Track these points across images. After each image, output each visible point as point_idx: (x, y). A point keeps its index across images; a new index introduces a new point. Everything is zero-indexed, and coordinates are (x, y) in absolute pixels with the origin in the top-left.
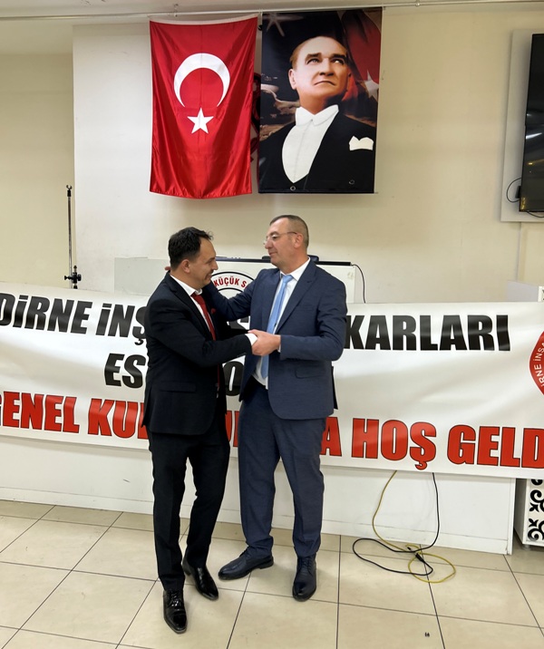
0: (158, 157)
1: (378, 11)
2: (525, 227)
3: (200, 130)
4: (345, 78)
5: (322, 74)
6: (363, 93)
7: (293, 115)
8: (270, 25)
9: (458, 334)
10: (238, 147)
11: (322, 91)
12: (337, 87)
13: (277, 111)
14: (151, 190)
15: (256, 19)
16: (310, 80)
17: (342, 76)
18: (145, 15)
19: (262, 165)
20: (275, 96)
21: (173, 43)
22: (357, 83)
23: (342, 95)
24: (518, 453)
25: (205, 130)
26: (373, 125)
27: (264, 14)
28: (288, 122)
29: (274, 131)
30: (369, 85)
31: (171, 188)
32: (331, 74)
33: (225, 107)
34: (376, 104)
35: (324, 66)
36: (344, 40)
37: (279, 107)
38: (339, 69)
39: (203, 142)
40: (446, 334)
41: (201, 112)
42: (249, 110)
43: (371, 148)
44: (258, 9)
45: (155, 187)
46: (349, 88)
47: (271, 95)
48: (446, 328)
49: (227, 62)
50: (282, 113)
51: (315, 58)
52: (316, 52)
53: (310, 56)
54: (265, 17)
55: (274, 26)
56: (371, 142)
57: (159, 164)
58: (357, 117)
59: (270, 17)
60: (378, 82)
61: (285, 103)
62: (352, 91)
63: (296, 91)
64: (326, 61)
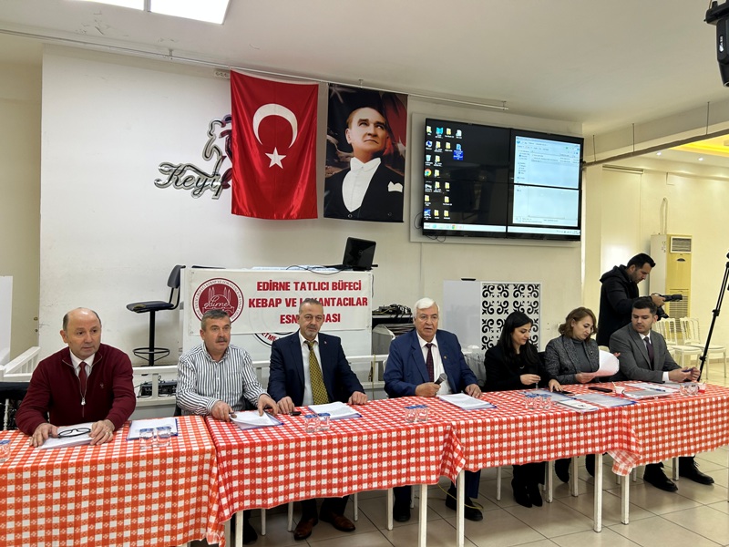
1: (406, 96)
3: (276, 165)
4: (385, 139)
5: (369, 134)
6: (396, 151)
8: (332, 93)
11: (370, 147)
12: (380, 145)
13: (338, 158)
14: (233, 212)
16: (361, 137)
17: (382, 139)
19: (327, 196)
20: (336, 147)
22: (393, 144)
23: (383, 152)
25: (281, 166)
26: (402, 175)
27: (331, 85)
29: (337, 172)
30: (400, 146)
32: (375, 136)
34: (404, 160)
35: (371, 129)
37: (339, 155)
38: (381, 133)
41: (275, 150)
43: (401, 191)
45: (236, 210)
46: (388, 146)
49: (295, 113)
50: (341, 160)
51: (364, 122)
52: (365, 118)
53: (361, 120)
55: (335, 95)
56: (401, 187)
59: (334, 90)
60: (405, 145)
61: (343, 154)
62: (390, 149)
63: (350, 145)
64: (372, 126)
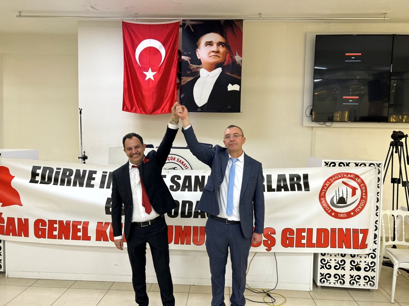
0: (127, 92)
1: (241, 21)
2: (315, 129)
3: (150, 79)
4: (225, 54)
5: (213, 52)
6: (234, 62)
7: (199, 72)
8: (186, 26)
9: (285, 183)
10: (170, 88)
11: (213, 60)
12: (221, 58)
13: (190, 70)
14: (123, 110)
15: (179, 22)
16: (207, 54)
17: (223, 53)
18: (120, 18)
19: (183, 97)
20: (189, 62)
21: (135, 33)
22: (231, 57)
23: (224, 63)
24: (314, 241)
25: (153, 79)
26: (239, 78)
27: (183, 20)
28: (196, 76)
29: (189, 80)
30: (237, 58)
31: (134, 109)
32: (218, 52)
33: (163, 67)
34: (240, 67)
35: (214, 48)
36: (224, 35)
37: (191, 68)
38: (222, 49)
39: (151, 85)
40: (279, 184)
41: (150, 69)
42: (175, 69)
43: (238, 90)
44: (180, 17)
45: (125, 108)
46: (227, 59)
47: (187, 61)
48: (279, 181)
49: (164, 44)
50: (193, 71)
51: (210, 44)
52: (210, 41)
53: (207, 42)
54: (184, 22)
55: (188, 27)
56: (239, 87)
57: (127, 96)
58: (231, 73)
59: (186, 22)
60: (241, 57)
61: (195, 66)
62: (229, 61)
63: (200, 60)
64: (215, 45)
